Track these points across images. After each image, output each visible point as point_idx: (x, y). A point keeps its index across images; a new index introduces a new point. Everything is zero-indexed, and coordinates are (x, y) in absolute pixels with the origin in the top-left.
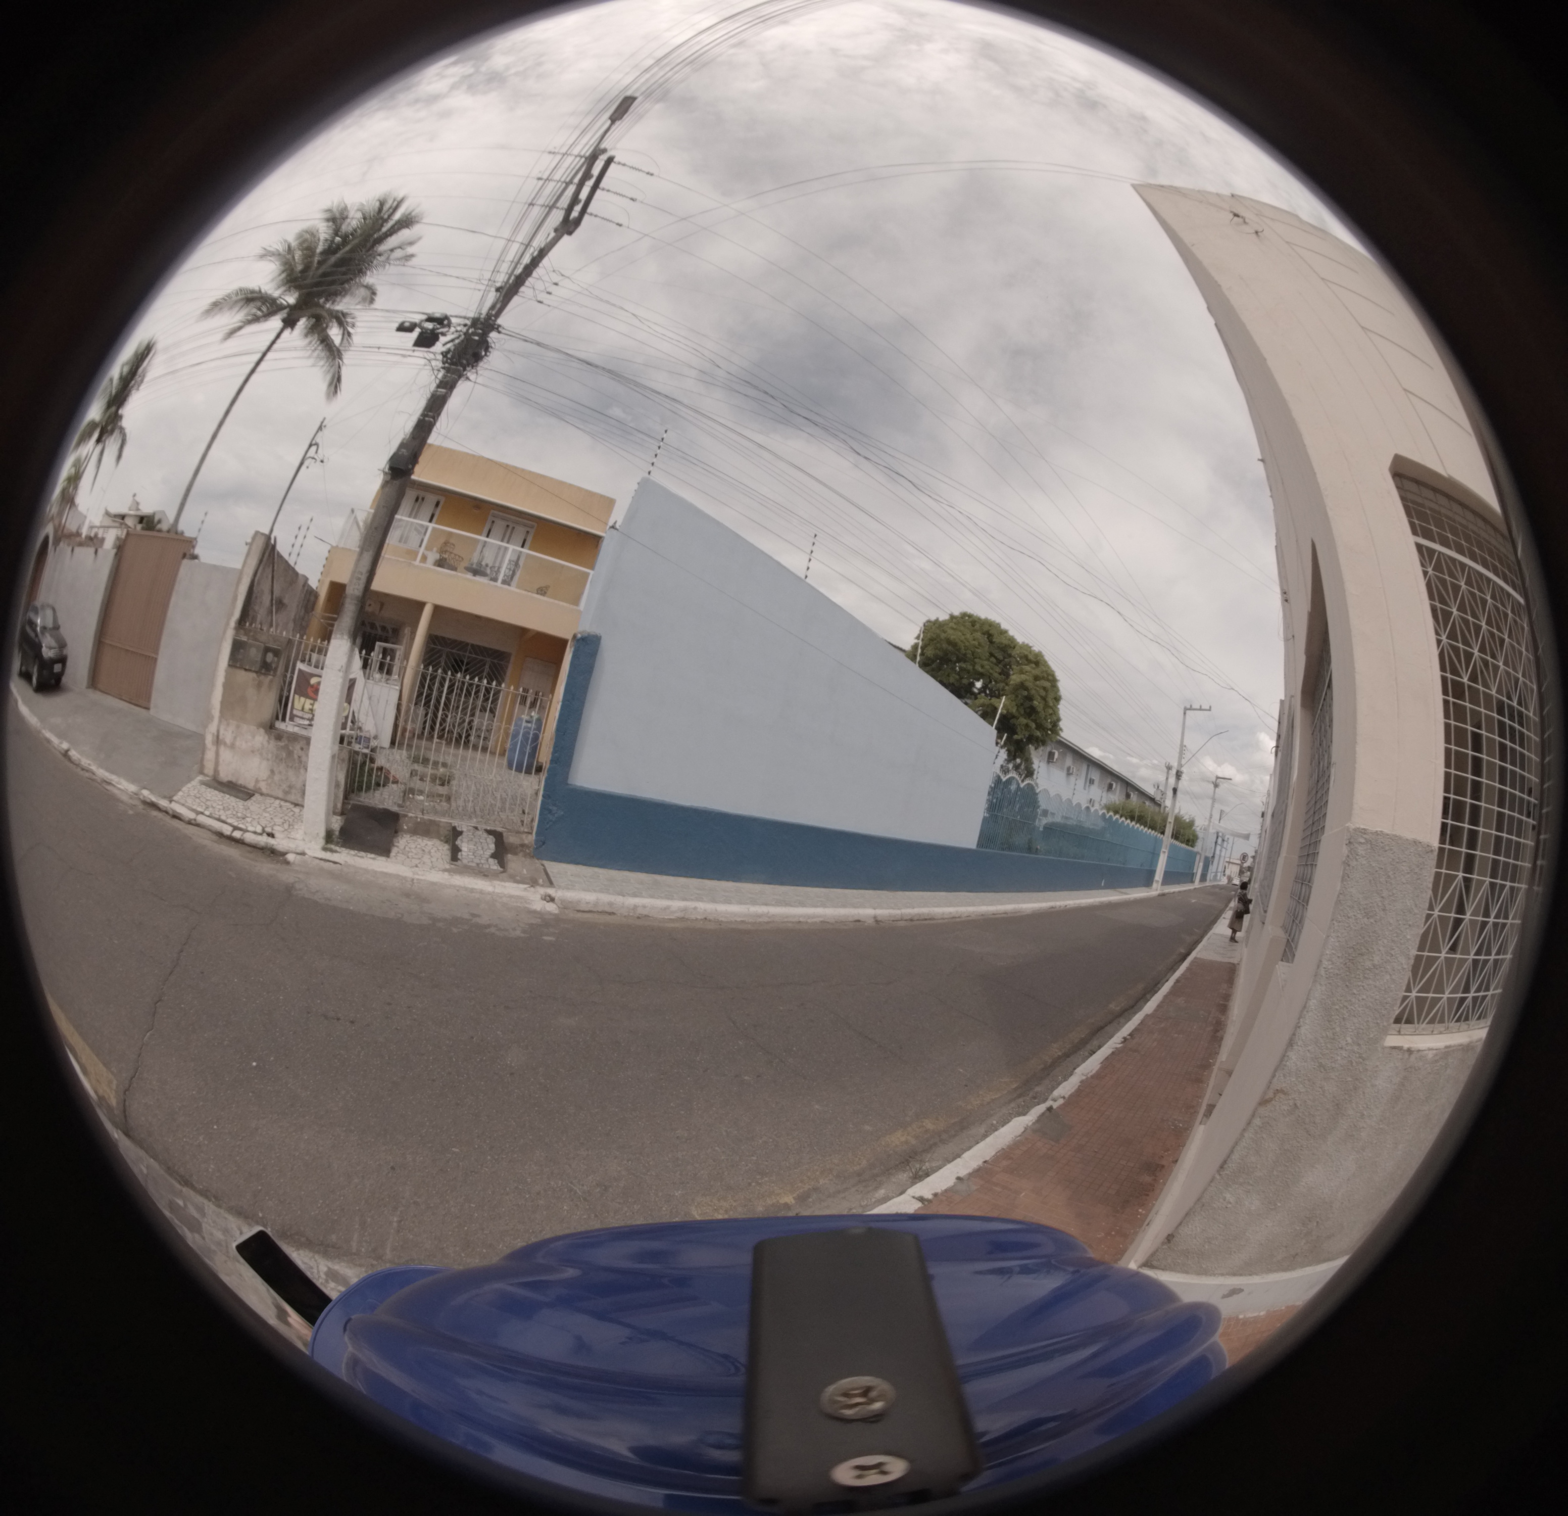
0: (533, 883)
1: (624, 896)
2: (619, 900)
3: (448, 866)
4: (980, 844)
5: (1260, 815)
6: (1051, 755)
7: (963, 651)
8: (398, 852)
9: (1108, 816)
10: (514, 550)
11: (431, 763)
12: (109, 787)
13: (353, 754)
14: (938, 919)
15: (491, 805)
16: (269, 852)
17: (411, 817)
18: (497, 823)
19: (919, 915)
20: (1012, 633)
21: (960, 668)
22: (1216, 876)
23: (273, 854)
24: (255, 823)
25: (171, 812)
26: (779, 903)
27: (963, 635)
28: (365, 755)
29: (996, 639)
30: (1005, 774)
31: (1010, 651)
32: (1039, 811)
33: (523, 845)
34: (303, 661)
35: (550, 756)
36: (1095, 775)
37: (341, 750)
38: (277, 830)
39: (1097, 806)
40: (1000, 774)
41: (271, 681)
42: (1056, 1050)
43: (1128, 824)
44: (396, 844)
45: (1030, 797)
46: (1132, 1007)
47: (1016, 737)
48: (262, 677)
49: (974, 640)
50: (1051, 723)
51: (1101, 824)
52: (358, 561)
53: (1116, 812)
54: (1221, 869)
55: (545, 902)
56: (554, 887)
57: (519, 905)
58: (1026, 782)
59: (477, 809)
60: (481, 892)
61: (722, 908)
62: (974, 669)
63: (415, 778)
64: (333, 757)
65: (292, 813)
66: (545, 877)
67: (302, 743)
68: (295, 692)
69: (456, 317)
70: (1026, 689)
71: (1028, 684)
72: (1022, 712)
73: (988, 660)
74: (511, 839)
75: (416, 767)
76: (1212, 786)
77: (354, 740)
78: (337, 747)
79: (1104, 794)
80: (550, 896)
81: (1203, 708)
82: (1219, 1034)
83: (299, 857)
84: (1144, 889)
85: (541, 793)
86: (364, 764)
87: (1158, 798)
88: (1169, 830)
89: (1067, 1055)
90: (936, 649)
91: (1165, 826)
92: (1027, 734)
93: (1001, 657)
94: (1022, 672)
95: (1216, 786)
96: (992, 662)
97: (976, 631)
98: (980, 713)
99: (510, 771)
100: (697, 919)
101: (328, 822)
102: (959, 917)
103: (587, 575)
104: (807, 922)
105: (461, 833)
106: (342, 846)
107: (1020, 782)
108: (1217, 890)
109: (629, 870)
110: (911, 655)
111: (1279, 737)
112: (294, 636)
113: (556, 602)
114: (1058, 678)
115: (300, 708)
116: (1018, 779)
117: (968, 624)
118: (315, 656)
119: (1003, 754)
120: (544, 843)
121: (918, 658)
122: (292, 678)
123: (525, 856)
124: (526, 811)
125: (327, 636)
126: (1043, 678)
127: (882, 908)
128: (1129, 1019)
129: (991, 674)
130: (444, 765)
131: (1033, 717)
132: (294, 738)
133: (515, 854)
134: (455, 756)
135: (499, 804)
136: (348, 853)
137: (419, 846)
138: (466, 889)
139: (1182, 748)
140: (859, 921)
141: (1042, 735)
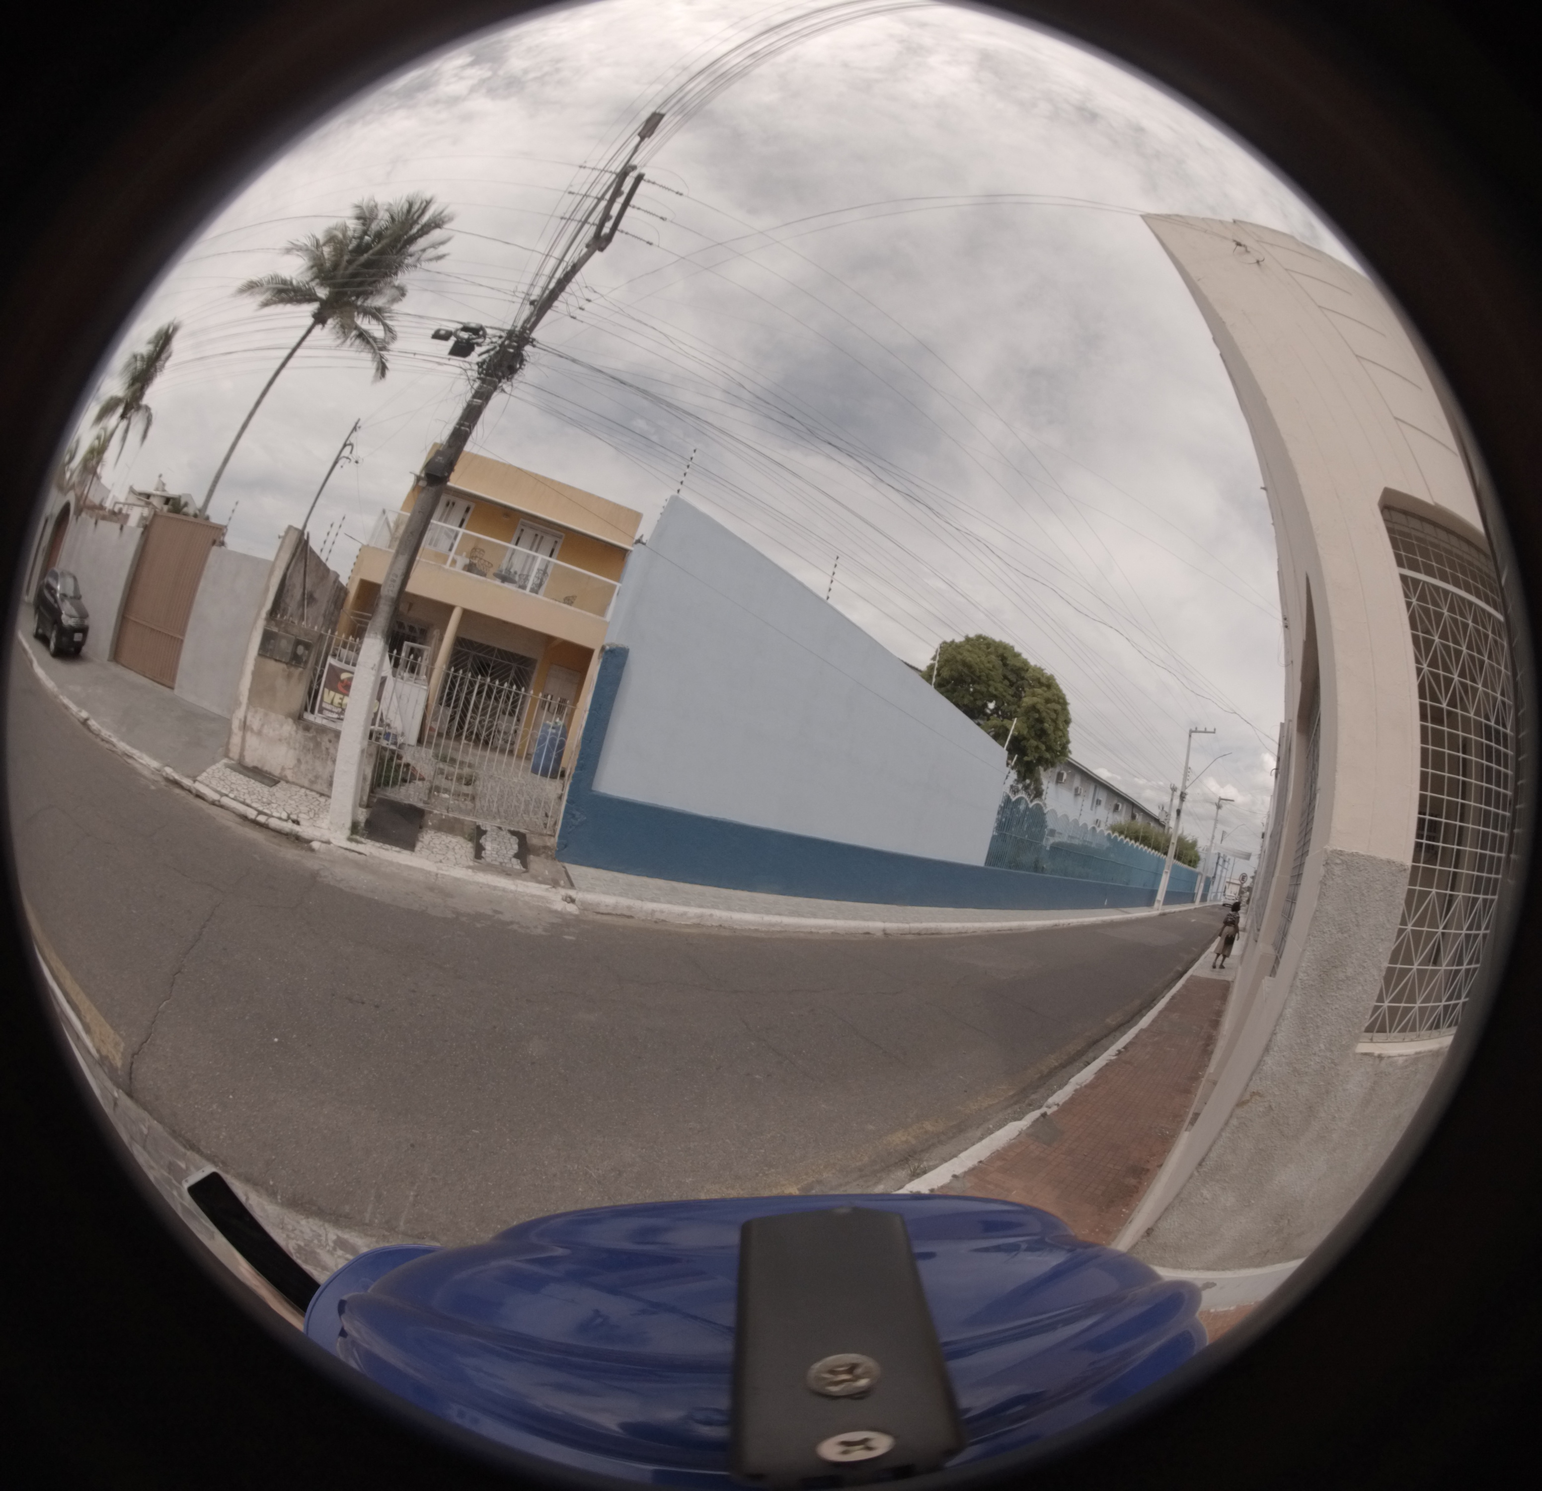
0: (555, 884)
1: (642, 900)
2: (637, 904)
3: (471, 864)
4: (988, 862)
5: (1261, 836)
6: (1060, 776)
7: (978, 674)
8: (423, 847)
9: (1113, 836)
10: (543, 560)
11: (458, 763)
12: (130, 761)
13: (381, 750)
14: (944, 934)
15: (515, 806)
16: (293, 839)
17: (436, 814)
18: (521, 824)
19: (927, 929)
20: (1025, 655)
21: (975, 690)
22: (1216, 896)
23: (297, 840)
24: (280, 809)
25: (194, 791)
26: (792, 914)
27: (979, 657)
28: (393, 752)
29: (1011, 661)
30: (1015, 794)
31: (1023, 674)
32: (1047, 831)
33: (545, 847)
34: (334, 655)
35: (576, 763)
36: (1102, 796)
37: (369, 745)
38: (302, 818)
39: (1103, 827)
40: (1010, 795)
41: (301, 673)
42: (1052, 1061)
43: (1132, 844)
44: (421, 839)
45: (1038, 817)
46: (1128, 1021)
47: (1026, 759)
48: (292, 669)
49: (989, 662)
50: (1060, 745)
51: (1107, 844)
52: (393, 563)
53: (1121, 833)
54: (1221, 889)
55: (566, 903)
56: (575, 889)
57: (540, 904)
58: (1036, 802)
59: (502, 810)
60: (504, 890)
61: (737, 916)
62: (988, 691)
63: (440, 776)
64: (363, 751)
65: (317, 802)
66: (566, 879)
67: (331, 736)
68: (325, 686)
69: (492, 328)
70: (1038, 711)
71: (1039, 706)
72: (1033, 734)
73: (1002, 683)
74: (534, 841)
75: (441, 765)
76: (1215, 808)
77: (382, 736)
78: (366, 743)
79: (1110, 815)
80: (570, 897)
81: (1208, 730)
82: (1209, 1048)
83: (324, 845)
84: (1145, 908)
85: (565, 798)
86: (391, 759)
87: (1162, 819)
88: (1172, 851)
89: (1063, 1066)
90: (951, 670)
91: (1168, 847)
92: (1037, 755)
93: (1015, 680)
94: (1034, 695)
95: (1219, 807)
96: (1006, 685)
97: (989, 653)
98: (992, 733)
99: (533, 775)
100: (712, 926)
101: (354, 813)
102: (966, 933)
103: (614, 587)
104: (818, 933)
105: (484, 832)
106: (368, 838)
107: (1029, 802)
108: (1217, 910)
109: (648, 876)
110: (927, 676)
111: (1279, 759)
112: (327, 632)
113: (583, 612)
114: (1068, 701)
115: (330, 702)
116: (1027, 799)
117: (983, 647)
118: (345, 652)
119: (1014, 775)
120: (566, 846)
121: (934, 680)
122: (322, 672)
123: (547, 858)
124: (550, 814)
125: (358, 632)
126: (1054, 701)
127: (891, 922)
128: (1125, 1033)
129: (1004, 696)
130: (470, 766)
131: (1043, 739)
132: (322, 730)
133: (538, 855)
134: (482, 758)
135: (522, 807)
136: (373, 845)
137: (443, 843)
138: (489, 886)
139: (1187, 770)
140: (868, 933)
141: (1052, 757)
